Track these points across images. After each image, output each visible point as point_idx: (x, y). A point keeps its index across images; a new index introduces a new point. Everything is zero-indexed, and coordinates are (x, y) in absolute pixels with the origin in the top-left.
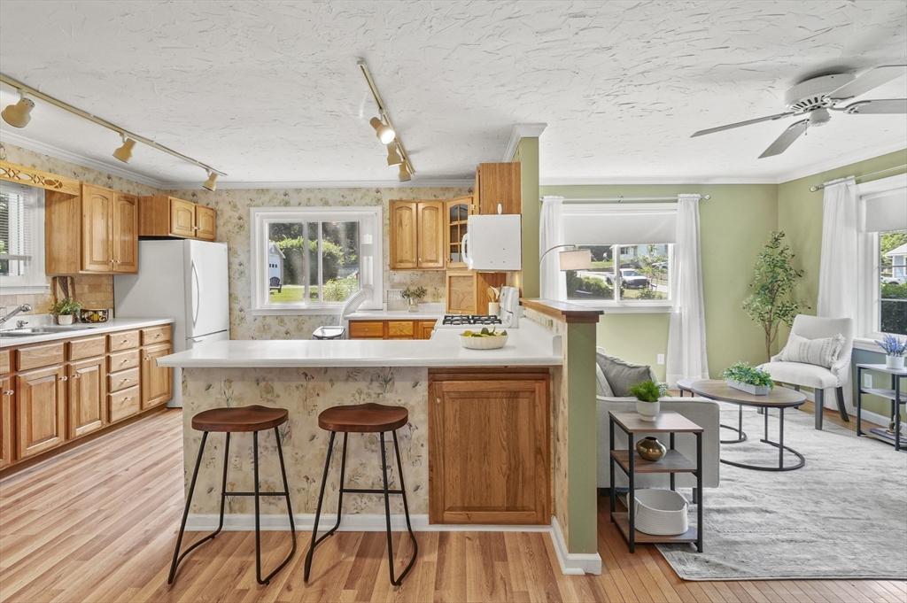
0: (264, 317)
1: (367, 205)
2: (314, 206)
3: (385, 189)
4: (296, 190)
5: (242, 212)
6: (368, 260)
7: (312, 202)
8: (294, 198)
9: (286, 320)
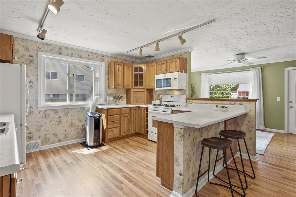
0: (46, 110)
1: (99, 61)
2: (75, 57)
4: (66, 48)
5: (33, 53)
6: (97, 84)
8: (64, 51)
9: (59, 111)
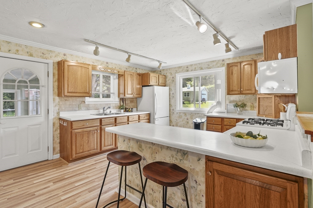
0: (180, 113)
1: (218, 67)
2: (197, 70)
3: (226, 59)
4: (191, 65)
5: (173, 76)
6: (219, 91)
7: (196, 69)
8: (190, 68)
9: (187, 114)
